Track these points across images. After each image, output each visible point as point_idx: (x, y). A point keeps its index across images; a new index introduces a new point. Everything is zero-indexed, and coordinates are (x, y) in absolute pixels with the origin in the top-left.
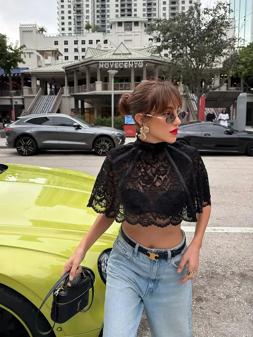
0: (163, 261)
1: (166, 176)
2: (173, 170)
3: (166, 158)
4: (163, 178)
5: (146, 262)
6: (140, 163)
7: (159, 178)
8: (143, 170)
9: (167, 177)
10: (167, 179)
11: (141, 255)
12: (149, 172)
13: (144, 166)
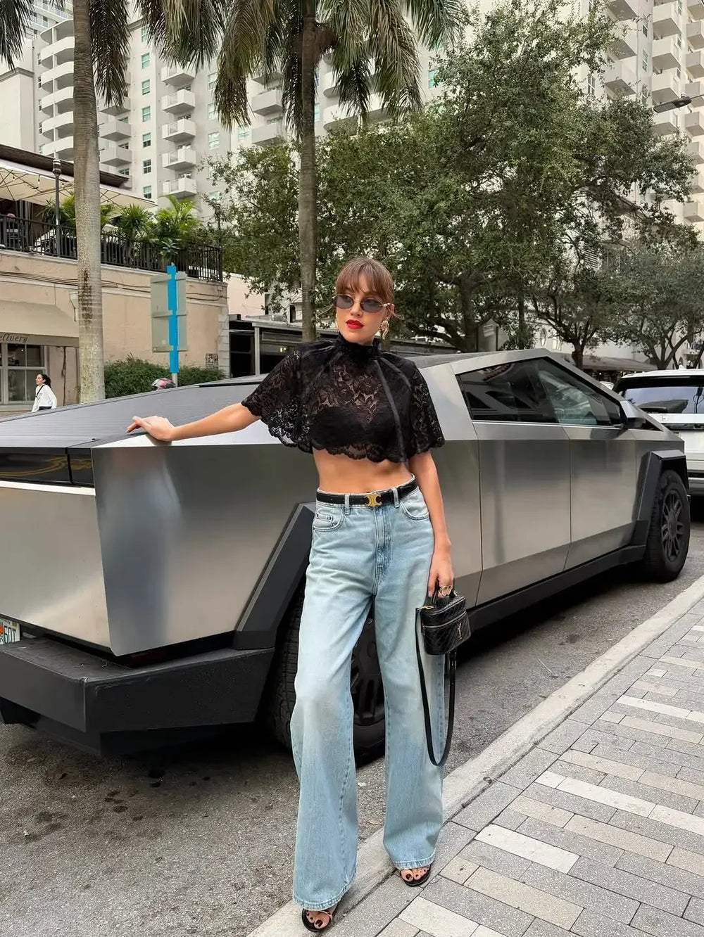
0: (389, 507)
1: (372, 396)
2: (382, 391)
3: (374, 374)
4: (367, 397)
5: (366, 516)
6: (339, 368)
7: (361, 396)
8: (341, 380)
9: (373, 398)
10: (372, 401)
11: (356, 508)
12: (349, 383)
13: (344, 374)
